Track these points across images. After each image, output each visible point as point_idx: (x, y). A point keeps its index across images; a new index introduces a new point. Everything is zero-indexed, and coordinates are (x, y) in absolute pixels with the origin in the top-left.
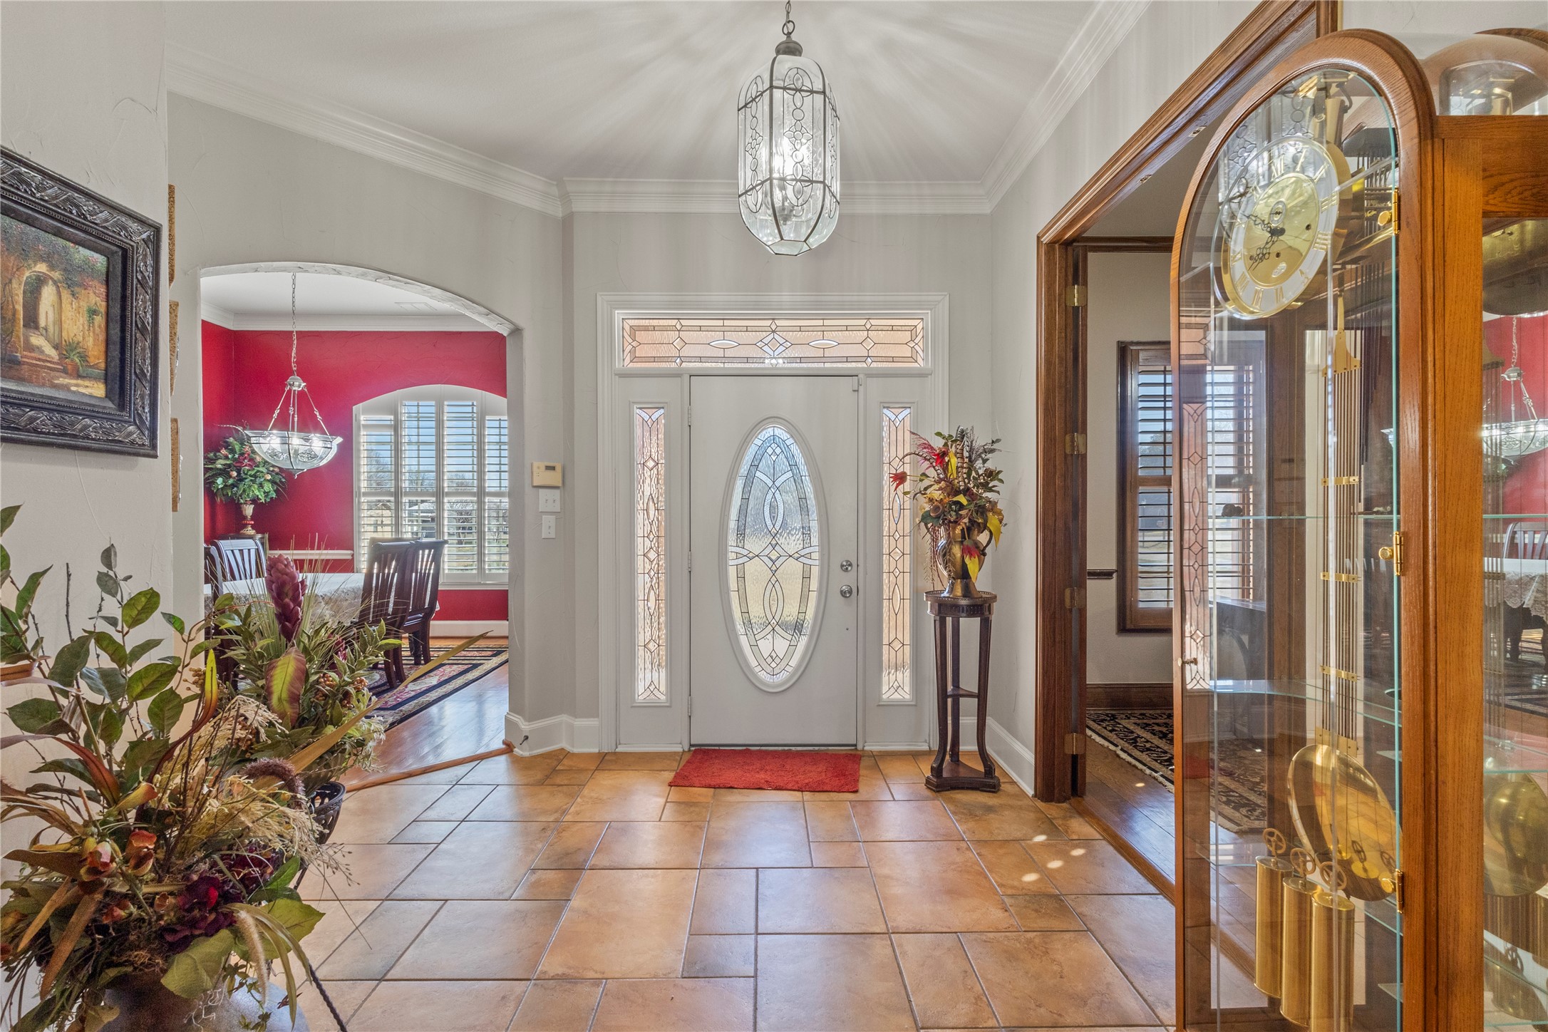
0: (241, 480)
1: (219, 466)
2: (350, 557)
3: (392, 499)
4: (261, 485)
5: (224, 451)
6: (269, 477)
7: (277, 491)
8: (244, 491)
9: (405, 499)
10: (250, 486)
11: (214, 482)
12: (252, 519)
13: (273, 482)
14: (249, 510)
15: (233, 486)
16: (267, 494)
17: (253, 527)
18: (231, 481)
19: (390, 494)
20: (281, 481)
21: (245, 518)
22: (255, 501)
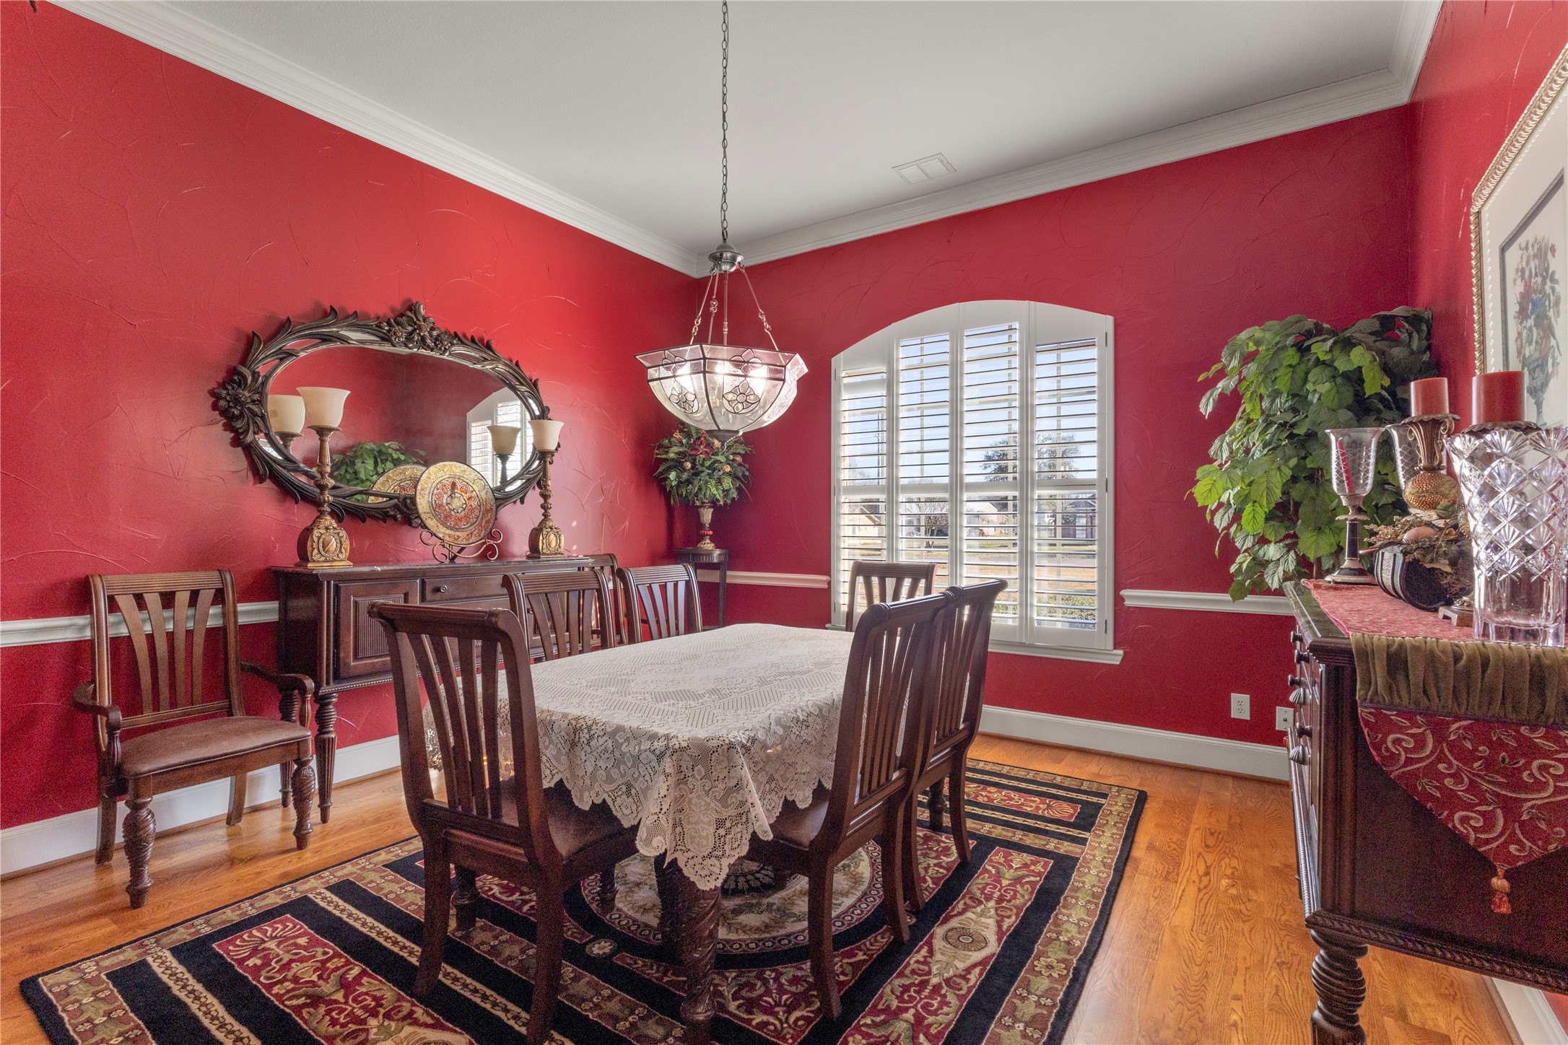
0: (696, 474)
1: (672, 455)
2: (825, 586)
3: (882, 497)
4: (719, 481)
5: (677, 435)
6: (728, 469)
7: (739, 490)
8: (700, 489)
9: (902, 498)
10: (707, 482)
11: (666, 479)
12: (711, 527)
13: (734, 476)
14: (707, 515)
15: (688, 482)
16: (726, 492)
17: (712, 540)
18: (685, 476)
19: (879, 489)
20: (744, 475)
21: (701, 526)
22: (714, 503)
